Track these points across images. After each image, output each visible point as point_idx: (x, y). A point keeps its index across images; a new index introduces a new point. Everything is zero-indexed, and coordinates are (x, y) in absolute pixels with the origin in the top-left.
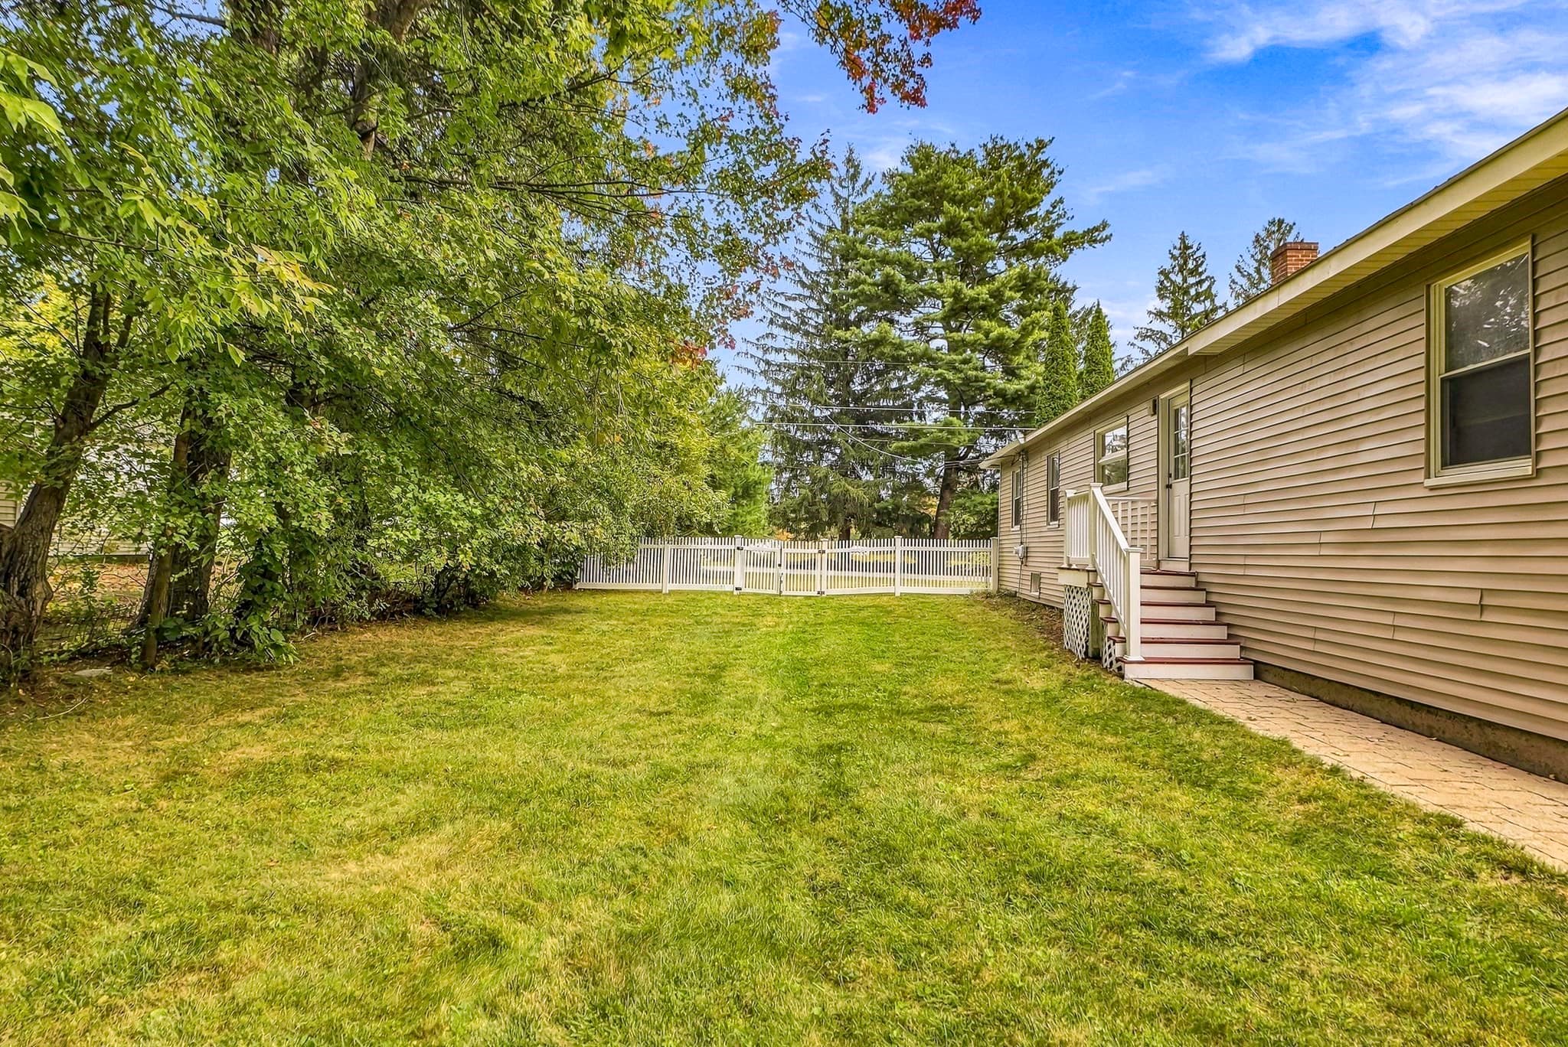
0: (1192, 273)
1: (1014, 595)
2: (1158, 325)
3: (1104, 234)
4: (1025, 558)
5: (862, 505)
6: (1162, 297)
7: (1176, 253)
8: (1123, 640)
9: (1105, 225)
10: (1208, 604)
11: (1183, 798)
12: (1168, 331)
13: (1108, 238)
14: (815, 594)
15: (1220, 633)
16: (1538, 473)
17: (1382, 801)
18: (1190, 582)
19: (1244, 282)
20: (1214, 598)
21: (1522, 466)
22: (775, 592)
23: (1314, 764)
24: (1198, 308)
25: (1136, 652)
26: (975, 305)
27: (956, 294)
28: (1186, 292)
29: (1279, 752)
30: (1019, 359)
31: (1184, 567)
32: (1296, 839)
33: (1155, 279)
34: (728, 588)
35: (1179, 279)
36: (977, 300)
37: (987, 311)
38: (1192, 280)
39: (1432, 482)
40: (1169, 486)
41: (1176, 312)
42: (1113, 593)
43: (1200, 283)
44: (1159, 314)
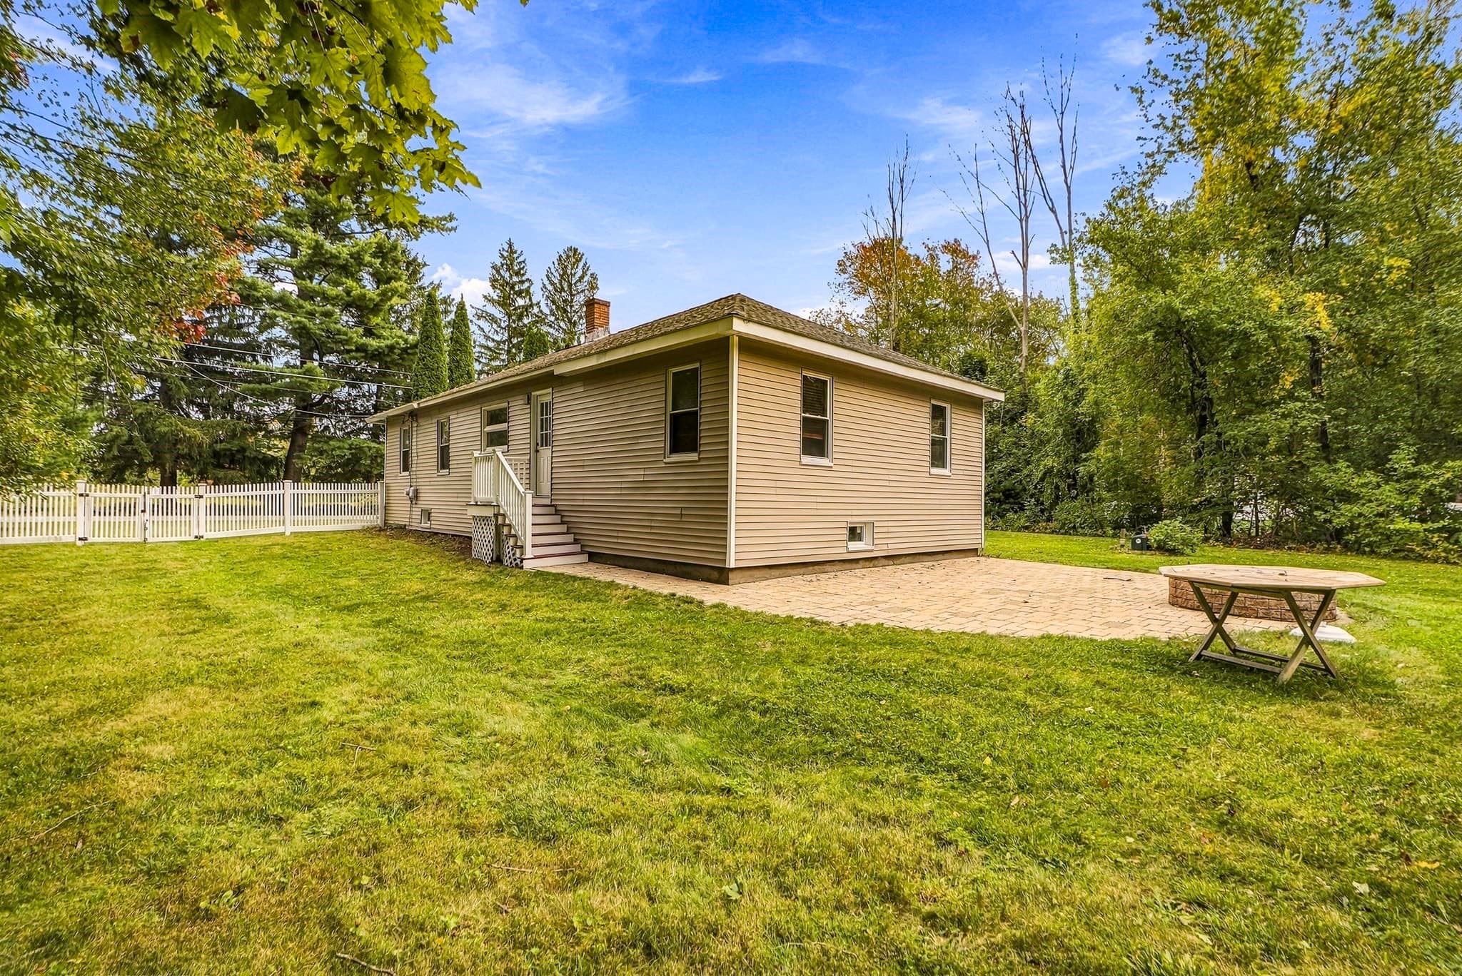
0: (517, 274)
1: (403, 528)
2: (491, 309)
3: (449, 225)
4: (415, 497)
5: (200, 445)
6: (494, 287)
7: (505, 254)
8: (522, 547)
9: (451, 218)
10: (563, 523)
11: (583, 605)
12: (499, 316)
13: (455, 229)
14: (192, 538)
15: (570, 538)
16: (700, 459)
17: (651, 594)
18: (552, 510)
19: (550, 287)
20: (566, 519)
21: (693, 456)
22: (138, 539)
23: (626, 587)
24: (520, 302)
25: (529, 552)
26: (333, 261)
27: (317, 247)
28: (512, 288)
29: (611, 585)
30: (376, 320)
31: (548, 502)
32: (628, 608)
33: (489, 272)
34: (69, 538)
35: (507, 275)
36: (336, 257)
37: (345, 269)
38: (515, 279)
39: (667, 460)
40: (537, 451)
41: (504, 303)
42: (512, 519)
43: (522, 282)
44: (492, 301)
